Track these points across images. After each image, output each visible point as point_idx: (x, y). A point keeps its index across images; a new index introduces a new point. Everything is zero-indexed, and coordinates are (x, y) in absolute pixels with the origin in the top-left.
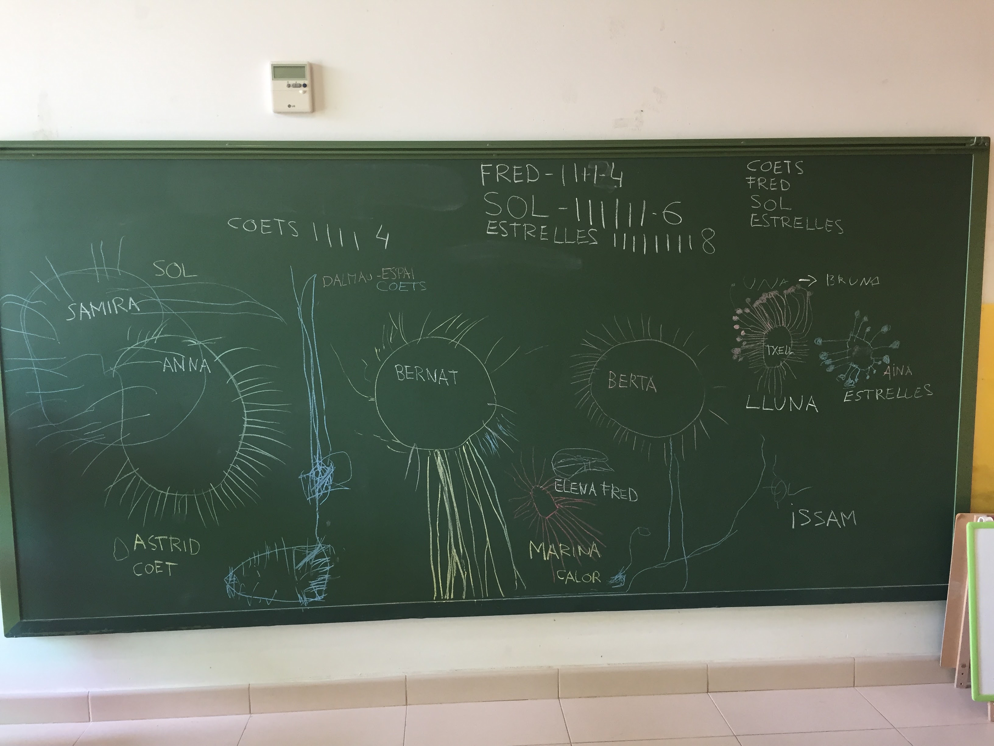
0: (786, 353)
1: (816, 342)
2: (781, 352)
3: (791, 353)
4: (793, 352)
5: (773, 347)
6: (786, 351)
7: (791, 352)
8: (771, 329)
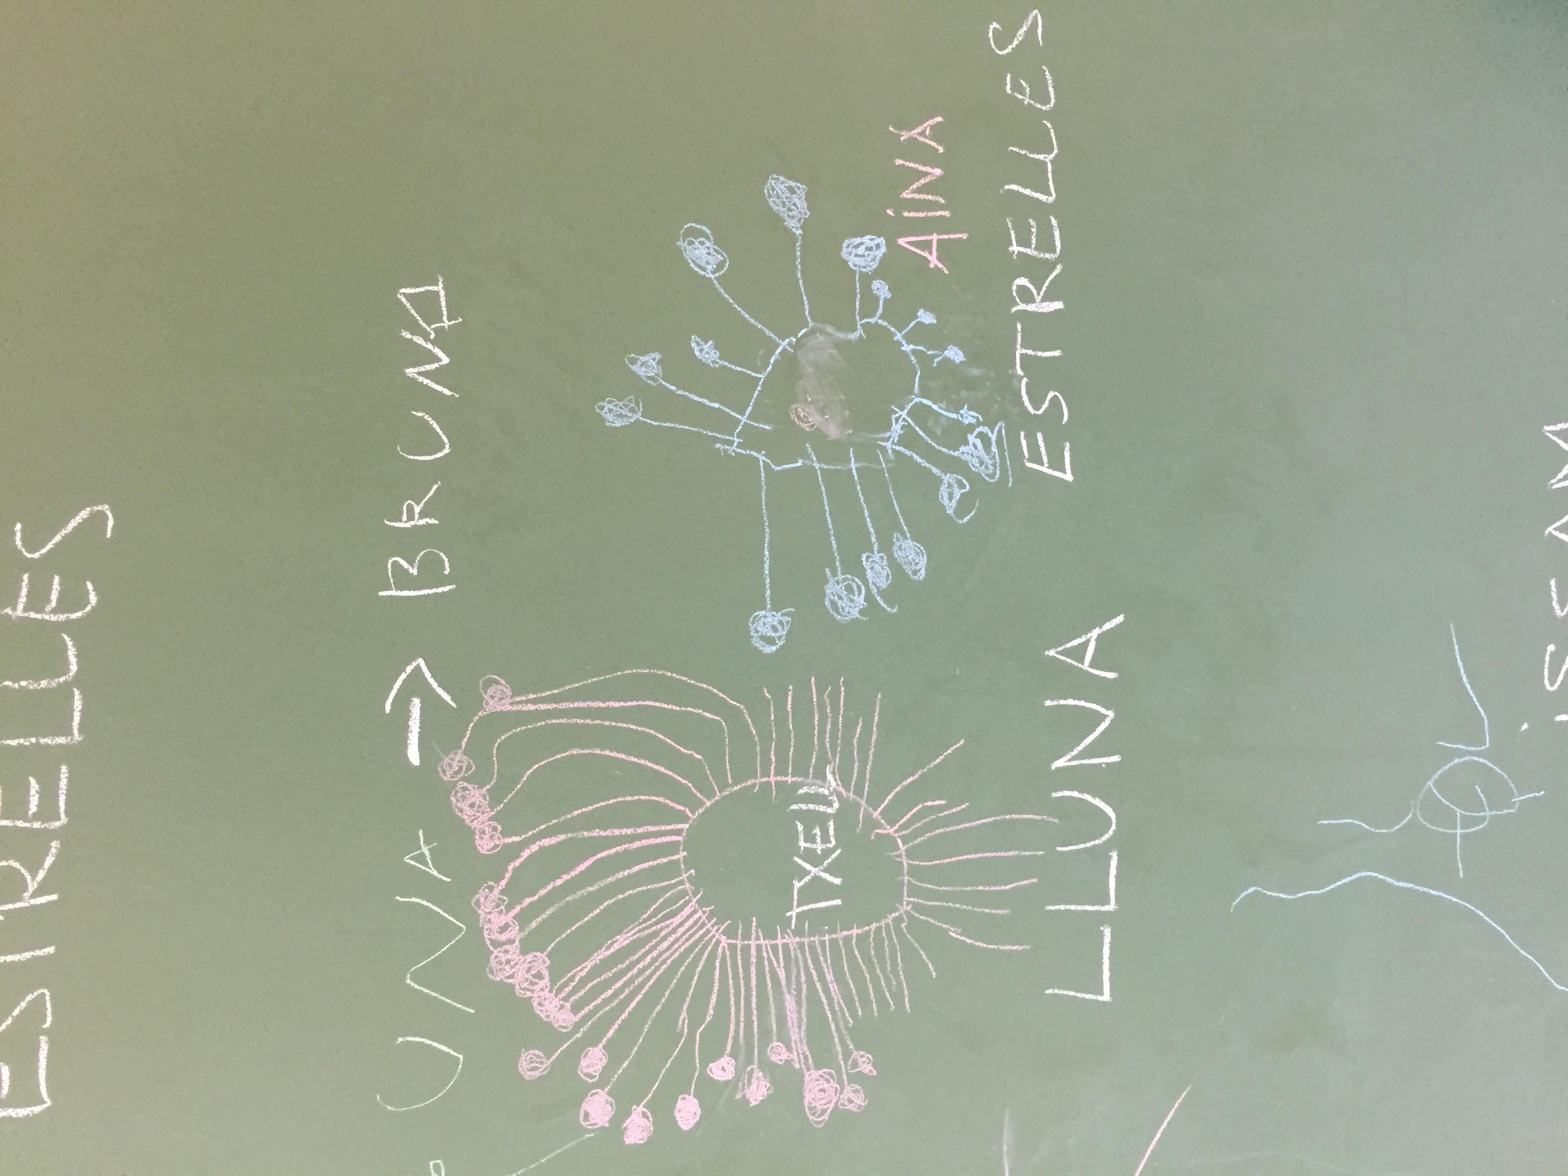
0: (830, 811)
1: (770, 641)
2: (825, 839)
3: (830, 777)
4: (828, 769)
5: (797, 885)
6: (822, 808)
7: (824, 779)
8: (701, 907)
